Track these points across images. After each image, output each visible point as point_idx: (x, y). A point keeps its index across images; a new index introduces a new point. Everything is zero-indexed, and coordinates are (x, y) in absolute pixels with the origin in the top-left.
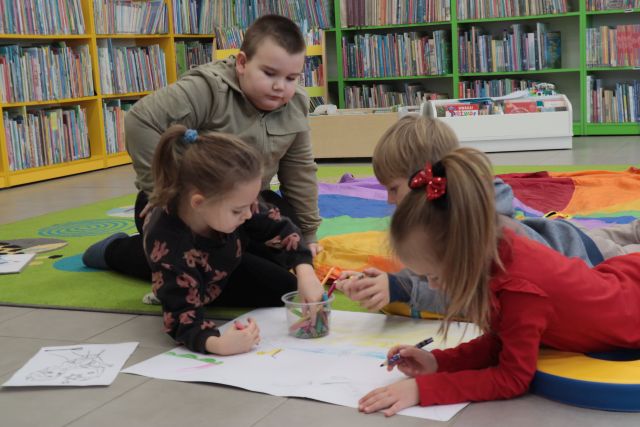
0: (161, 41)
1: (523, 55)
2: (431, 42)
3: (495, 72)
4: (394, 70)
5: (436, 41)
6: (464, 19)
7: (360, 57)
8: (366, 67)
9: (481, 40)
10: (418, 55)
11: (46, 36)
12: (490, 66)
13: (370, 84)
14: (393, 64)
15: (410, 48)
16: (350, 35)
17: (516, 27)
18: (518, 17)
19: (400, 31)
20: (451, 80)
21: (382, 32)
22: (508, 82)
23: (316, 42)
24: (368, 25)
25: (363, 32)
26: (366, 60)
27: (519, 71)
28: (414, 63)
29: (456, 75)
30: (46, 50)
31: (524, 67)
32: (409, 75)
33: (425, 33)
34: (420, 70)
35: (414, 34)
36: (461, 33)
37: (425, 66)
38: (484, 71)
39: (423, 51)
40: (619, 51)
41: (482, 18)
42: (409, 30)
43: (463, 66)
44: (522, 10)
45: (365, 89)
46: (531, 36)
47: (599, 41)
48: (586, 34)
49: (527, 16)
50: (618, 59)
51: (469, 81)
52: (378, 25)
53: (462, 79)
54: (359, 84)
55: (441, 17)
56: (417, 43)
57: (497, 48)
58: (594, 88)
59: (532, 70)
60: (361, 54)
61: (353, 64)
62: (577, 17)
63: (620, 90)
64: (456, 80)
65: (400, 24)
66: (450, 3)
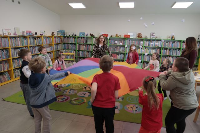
0: (53, 52)
5: (90, 53)
8: (80, 55)
11: (37, 54)
13: (81, 57)
14: (84, 55)
15: (86, 53)
16: (78, 51)
19: (85, 51)
21: (83, 51)
23: (74, 53)
25: (80, 51)
28: (87, 55)
30: (37, 56)
32: (86, 57)
33: (88, 52)
52: (82, 50)
54: (79, 57)
55: (90, 50)
56: (87, 53)
60: (80, 53)
61: (78, 55)
65: (85, 50)
66: (92, 48)
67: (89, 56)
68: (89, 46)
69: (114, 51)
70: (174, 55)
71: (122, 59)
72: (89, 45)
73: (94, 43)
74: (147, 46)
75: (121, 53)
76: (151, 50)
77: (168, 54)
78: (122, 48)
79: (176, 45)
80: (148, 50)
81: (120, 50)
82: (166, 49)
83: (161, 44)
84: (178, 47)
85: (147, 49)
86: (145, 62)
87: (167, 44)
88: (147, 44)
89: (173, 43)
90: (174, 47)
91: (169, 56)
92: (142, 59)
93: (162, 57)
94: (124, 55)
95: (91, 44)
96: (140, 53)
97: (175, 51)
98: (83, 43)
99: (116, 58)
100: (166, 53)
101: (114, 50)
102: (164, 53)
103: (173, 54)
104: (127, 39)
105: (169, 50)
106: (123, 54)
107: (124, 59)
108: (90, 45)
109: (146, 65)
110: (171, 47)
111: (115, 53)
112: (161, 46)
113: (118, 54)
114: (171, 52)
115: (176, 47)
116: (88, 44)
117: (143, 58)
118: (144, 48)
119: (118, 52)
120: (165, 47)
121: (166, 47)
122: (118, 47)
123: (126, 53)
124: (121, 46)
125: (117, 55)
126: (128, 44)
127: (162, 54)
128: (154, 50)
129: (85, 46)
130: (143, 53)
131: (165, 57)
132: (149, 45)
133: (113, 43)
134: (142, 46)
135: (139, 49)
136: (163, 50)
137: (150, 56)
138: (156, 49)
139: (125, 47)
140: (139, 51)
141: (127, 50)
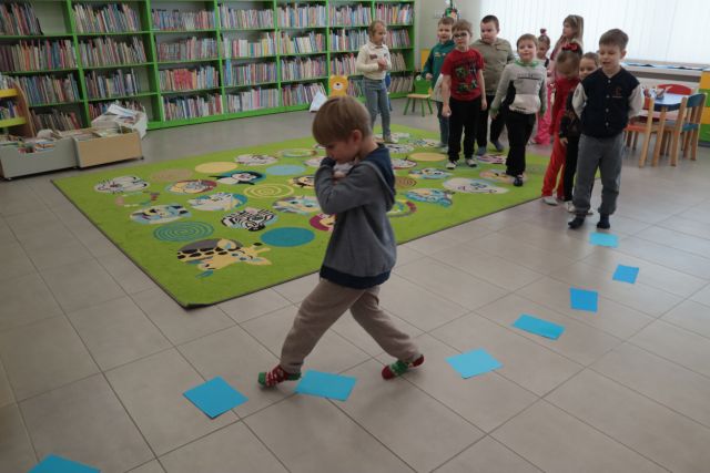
1: (126, 87)
2: (67, 81)
3: (110, 97)
4: (42, 100)
5: (70, 80)
6: (87, 66)
9: (100, 79)
10: (59, 90)
12: (107, 94)
14: (41, 97)
15: (53, 85)
17: (119, 71)
18: (120, 65)
19: (43, 74)
20: (83, 104)
23: (10, 87)
24: (17, 71)
25: (15, 76)
27: (125, 96)
28: (57, 95)
29: (86, 100)
31: (127, 93)
32: (54, 102)
33: (62, 76)
34: (61, 98)
35: (53, 76)
36: (86, 75)
37: (65, 97)
38: (104, 98)
39: (62, 87)
40: (176, 83)
41: (98, 66)
42: (49, 74)
43: (90, 95)
44: (122, 61)
46: (129, 76)
47: (165, 78)
48: (158, 75)
49: (125, 65)
50: (177, 87)
51: (95, 104)
52: (25, 70)
53: (90, 102)
55: (72, 66)
56: (57, 83)
57: (109, 83)
58: (166, 102)
59: (132, 95)
62: (152, 66)
63: (178, 104)
64: (86, 104)
65: (43, 69)
66: (76, 57)
67: (72, 96)
68: (63, 45)
69: (179, 58)
71: (212, 85)
72: (61, 40)
73: (82, 32)
74: (288, 25)
75: (204, 64)
76: (300, 40)
77: (345, 50)
78: (206, 42)
79: (360, 18)
80: (292, 39)
81: (199, 51)
82: (336, 31)
83: (323, 17)
85: (286, 35)
86: (287, 84)
87: (338, 13)
88: (285, 21)
89: (353, 10)
90: (356, 24)
91: (348, 54)
92: (278, 73)
93: (332, 59)
94: (217, 69)
95: (71, 38)
96: (270, 54)
97: (361, 34)
98: (21, 34)
99: (191, 86)
100: (340, 44)
101: (179, 53)
102: (335, 46)
104: (219, 5)
105: (347, 34)
106: (214, 64)
107: (220, 85)
108: (68, 43)
109: (290, 93)
110: (350, 26)
111: (182, 66)
112: (326, 23)
113: (197, 66)
114: (352, 40)
115: (361, 24)
116: (52, 40)
117: (281, 70)
118: (280, 33)
119: (193, 59)
120: (335, 26)
121: (338, 25)
122: (189, 38)
123: (224, 61)
124: (201, 35)
125: (194, 74)
126: (227, 26)
127: (330, 50)
128: (307, 39)
129: (36, 49)
130: (279, 53)
131: (340, 60)
132: (291, 24)
133: (167, 26)
134: (272, 27)
135: (264, 41)
136: (331, 37)
137: (298, 63)
138: (312, 35)
139: (219, 38)
140: (266, 47)
141: (225, 49)
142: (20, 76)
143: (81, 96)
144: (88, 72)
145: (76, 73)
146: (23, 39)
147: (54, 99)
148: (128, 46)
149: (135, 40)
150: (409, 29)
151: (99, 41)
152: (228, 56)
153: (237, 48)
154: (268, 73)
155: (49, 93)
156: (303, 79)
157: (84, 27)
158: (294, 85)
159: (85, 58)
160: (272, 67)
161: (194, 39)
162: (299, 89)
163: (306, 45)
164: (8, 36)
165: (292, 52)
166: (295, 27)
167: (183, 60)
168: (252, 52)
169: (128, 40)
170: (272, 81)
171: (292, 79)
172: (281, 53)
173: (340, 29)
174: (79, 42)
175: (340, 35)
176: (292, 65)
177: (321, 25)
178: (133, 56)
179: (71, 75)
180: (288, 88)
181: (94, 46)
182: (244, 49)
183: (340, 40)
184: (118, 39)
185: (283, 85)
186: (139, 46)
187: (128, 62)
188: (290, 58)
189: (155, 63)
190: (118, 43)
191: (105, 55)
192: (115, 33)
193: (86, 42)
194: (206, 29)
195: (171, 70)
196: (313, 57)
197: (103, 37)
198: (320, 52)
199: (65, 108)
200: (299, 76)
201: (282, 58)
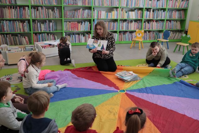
1: (49, 28)
2: (25, 24)
3: (42, 31)
4: (14, 31)
6: (34, 18)
7: (3, 27)
8: (5, 29)
9: (39, 24)
10: (21, 27)
12: (41, 30)
13: (7, 34)
14: (14, 29)
15: (19, 25)
17: (47, 21)
18: (48, 19)
19: (16, 20)
20: (31, 33)
21: (10, 20)
22: (46, 34)
24: (5, 18)
25: (4, 20)
26: (5, 28)
27: (48, 32)
28: (20, 29)
29: (32, 32)
31: (50, 31)
32: (19, 32)
33: (23, 21)
35: (19, 21)
37: (23, 30)
38: (40, 31)
39: (23, 26)
40: (71, 28)
41: (38, 18)
42: (18, 20)
43: (34, 30)
44: (49, 17)
45: (5, 35)
46: (51, 23)
47: (66, 25)
48: (64, 24)
49: (50, 19)
50: (71, 30)
51: (36, 34)
52: (8, 18)
53: (33, 33)
54: (3, 34)
55: (27, 17)
56: (21, 24)
57: (42, 26)
58: (66, 35)
59: (52, 31)
61: (1, 29)
62: (62, 20)
63: (71, 36)
64: (32, 34)
65: (15, 18)
66: (30, 14)
67: (27, 30)
68: (24, 9)
69: (74, 17)
70: (159, 18)
71: (87, 29)
72: (24, 7)
73: (33, 4)
74: (125, 6)
75: (85, 21)
76: (130, 13)
77: (151, 18)
78: (86, 11)
79: (161, 4)
80: (126, 12)
81: (83, 15)
82: (148, 10)
83: (143, 3)
84: (164, 7)
85: (124, 10)
87: (150, 2)
88: (124, 4)
89: (158, 1)
90: (158, 7)
91: (153, 20)
92: (118, 27)
93: (144, 22)
94: (90, 23)
95: (28, 6)
96: (115, 18)
97: (160, 12)
98: (8, 3)
99: (78, 30)
100: (149, 16)
101: (74, 15)
102: (147, 16)
103: (157, 18)
105: (153, 11)
106: (90, 21)
107: (91, 30)
108: (27, 8)
109: (123, 36)
110: (155, 8)
111: (74, 21)
112: (143, 6)
113: (81, 22)
114: (155, 14)
115: (161, 7)
116: (20, 6)
117: (120, 26)
118: (121, 9)
119: (80, 18)
120: (148, 7)
121: (150, 7)
122: (80, 9)
123: (94, 20)
124: (85, 8)
125: (80, 24)
126: (97, 4)
127: (144, 18)
128: (133, 13)
129: (13, 10)
130: (120, 18)
131: (148, 23)
132: (127, 5)
133: (70, 3)
134: (117, 6)
135: (113, 12)
136: (145, 12)
137: (128, 23)
138: (136, 11)
139: (92, 9)
140: (114, 15)
141: (95, 15)
142: (6, 20)
143: (30, 30)
144: (34, 21)
145: (29, 21)
146: (8, 6)
147: (19, 30)
148: (52, 11)
149: (55, 8)
150: (185, 10)
151: (40, 8)
152: (96, 18)
153: (101, 15)
154: (114, 26)
155: (17, 28)
156: (129, 30)
157: (34, 2)
158: (125, 32)
159: (33, 15)
160: (115, 24)
161: (81, 9)
162: (127, 34)
163: (133, 15)
164: (2, 4)
165: (126, 18)
166: (128, 7)
167: (75, 18)
168: (107, 16)
169: (53, 8)
170: (115, 30)
171: (124, 30)
172: (121, 18)
173: (150, 9)
174: (32, 8)
175: (150, 12)
176: (125, 23)
177: (141, 7)
178: (54, 15)
179: (27, 21)
180: (122, 33)
181: (37, 10)
182: (103, 15)
183: (149, 14)
184: (48, 8)
185: (120, 32)
186: (57, 11)
187: (51, 17)
188: (125, 20)
189: (63, 19)
190: (48, 9)
191: (42, 14)
192: (47, 5)
193: (34, 8)
194: (87, 5)
195: (70, 22)
196: (136, 21)
197: (42, 7)
198: (139, 18)
199: (23, 35)
200: (128, 29)
201: (120, 20)
